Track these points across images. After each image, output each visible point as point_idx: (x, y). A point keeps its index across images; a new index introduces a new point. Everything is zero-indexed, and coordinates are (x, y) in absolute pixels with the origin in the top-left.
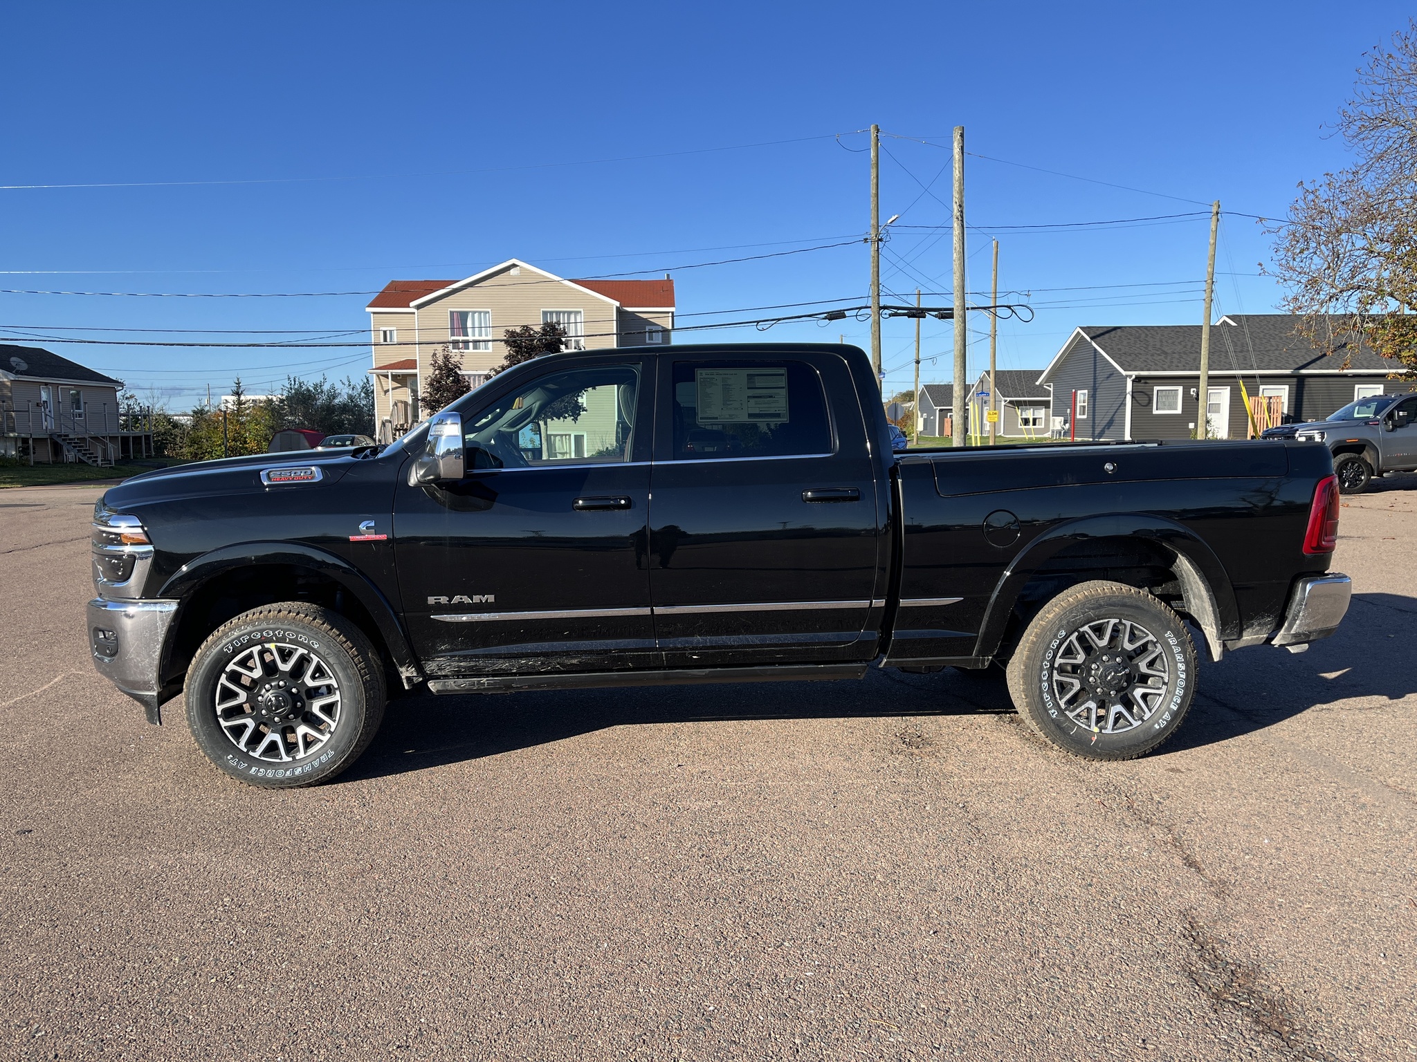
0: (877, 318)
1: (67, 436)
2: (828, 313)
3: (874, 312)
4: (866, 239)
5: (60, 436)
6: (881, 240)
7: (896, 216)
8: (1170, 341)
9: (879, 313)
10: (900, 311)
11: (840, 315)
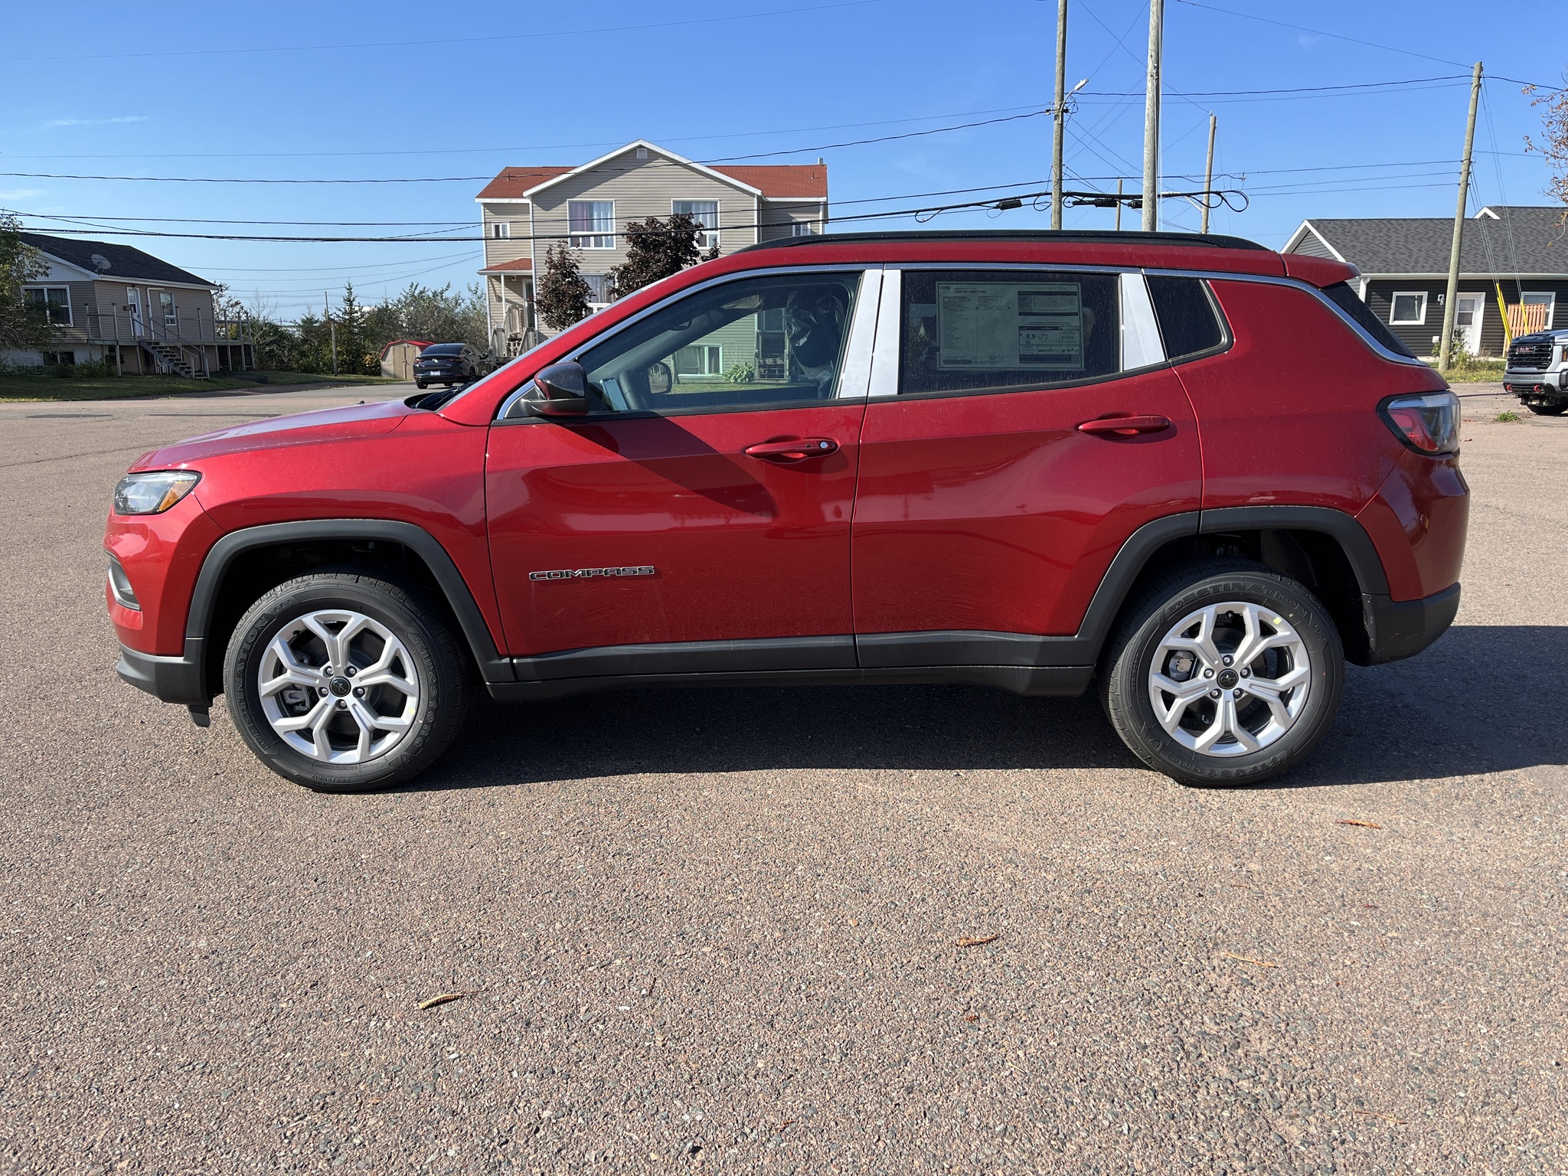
0: (1058, 207)
1: (158, 343)
2: (1001, 200)
3: (1055, 199)
4: (1047, 111)
5: (149, 343)
6: (1067, 111)
7: (1084, 81)
8: (1417, 237)
9: (1060, 201)
10: (1086, 199)
11: (1014, 203)
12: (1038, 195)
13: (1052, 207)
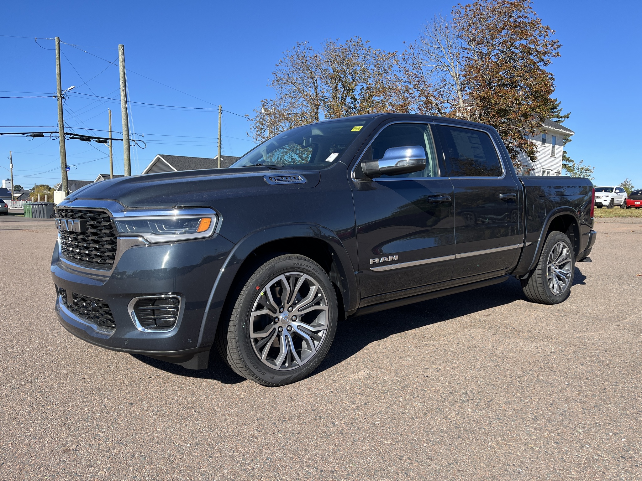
0: (63, 138)
2: (32, 133)
3: (61, 135)
4: (54, 96)
6: (63, 98)
7: (73, 87)
9: (64, 136)
10: (75, 137)
11: (40, 135)
12: (52, 132)
13: (60, 139)
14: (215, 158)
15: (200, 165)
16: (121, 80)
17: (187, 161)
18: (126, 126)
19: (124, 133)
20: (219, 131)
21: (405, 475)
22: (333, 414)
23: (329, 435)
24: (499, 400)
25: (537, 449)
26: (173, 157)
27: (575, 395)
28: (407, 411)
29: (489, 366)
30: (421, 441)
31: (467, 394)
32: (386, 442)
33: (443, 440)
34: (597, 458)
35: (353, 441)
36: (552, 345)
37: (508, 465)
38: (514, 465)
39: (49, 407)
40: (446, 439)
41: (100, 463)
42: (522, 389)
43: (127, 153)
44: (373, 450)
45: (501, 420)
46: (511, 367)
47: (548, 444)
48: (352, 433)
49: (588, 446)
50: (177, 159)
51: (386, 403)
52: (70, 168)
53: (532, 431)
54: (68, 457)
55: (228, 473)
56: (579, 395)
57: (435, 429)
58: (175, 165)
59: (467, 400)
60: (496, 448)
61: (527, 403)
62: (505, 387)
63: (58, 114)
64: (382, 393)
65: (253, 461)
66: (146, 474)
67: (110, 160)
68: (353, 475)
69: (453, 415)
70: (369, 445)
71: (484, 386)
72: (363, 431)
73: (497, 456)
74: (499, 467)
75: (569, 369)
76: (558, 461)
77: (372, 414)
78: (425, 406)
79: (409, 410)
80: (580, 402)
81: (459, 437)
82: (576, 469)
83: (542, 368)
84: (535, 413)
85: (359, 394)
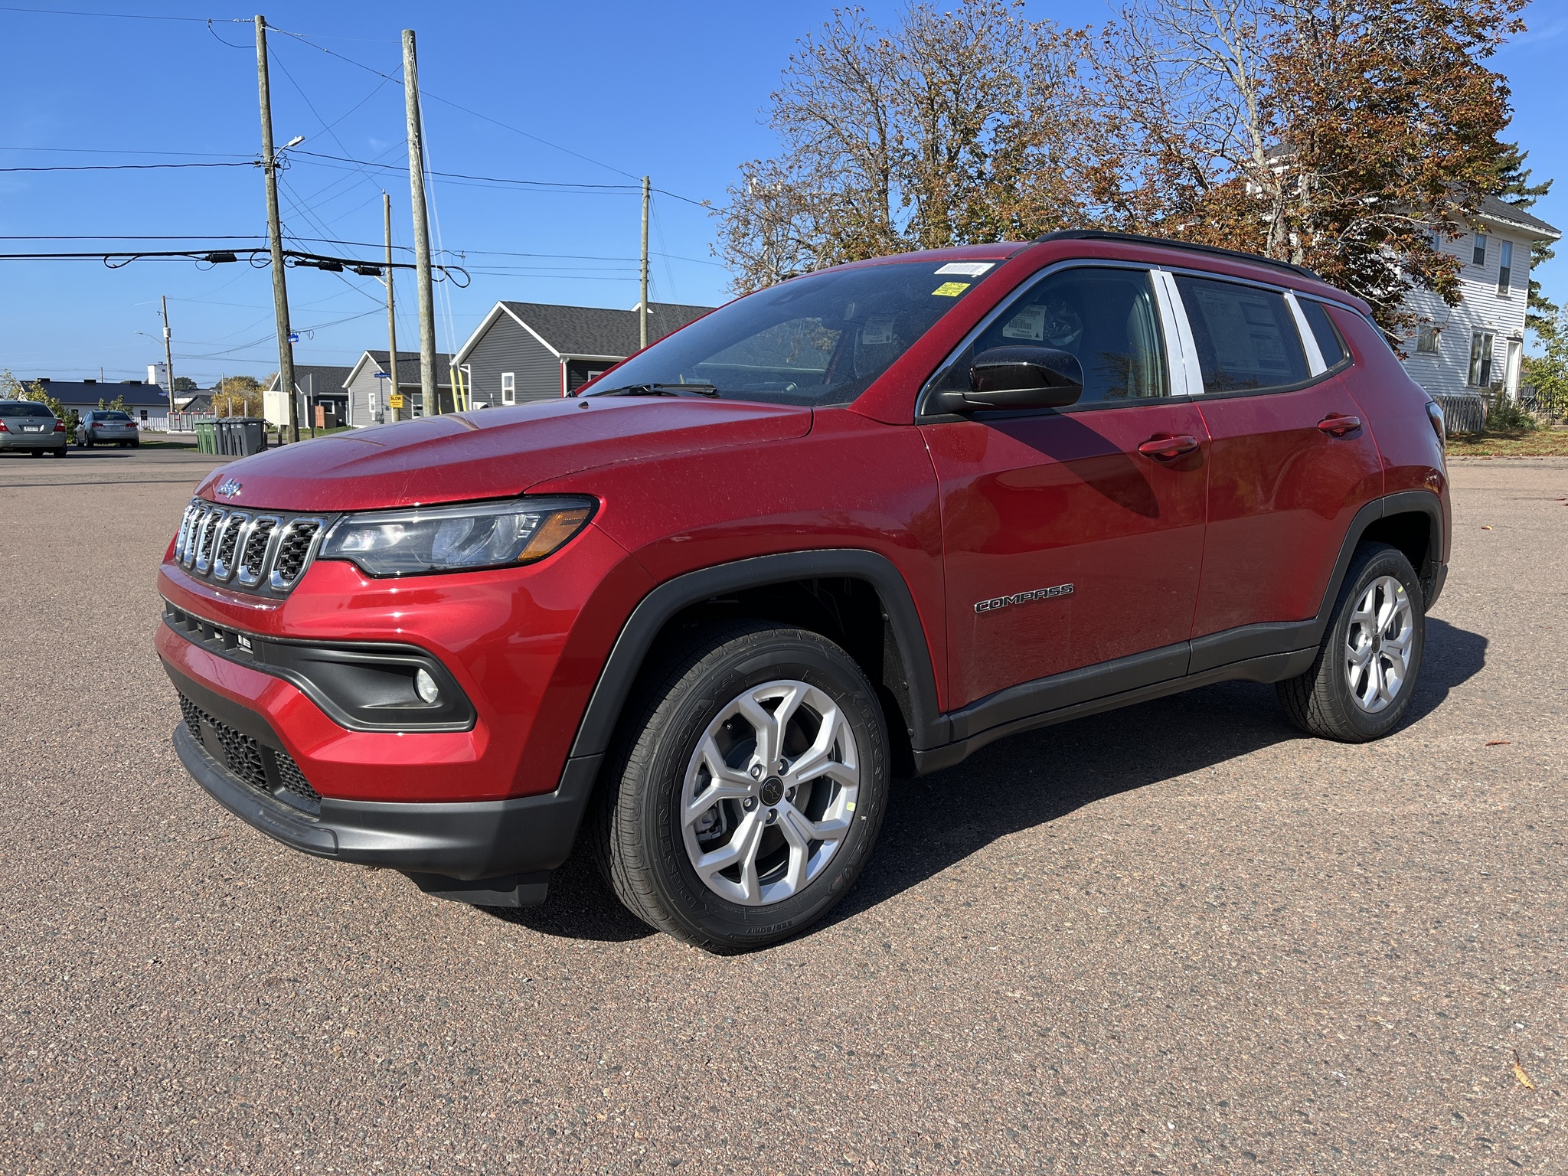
0: (279, 265)
2: (211, 252)
4: (257, 163)
6: (278, 166)
7: (300, 138)
9: (281, 259)
10: (308, 260)
11: (227, 257)
12: (256, 251)
13: (273, 265)
14: (634, 310)
15: (599, 326)
16: (408, 120)
17: (568, 316)
18: (423, 234)
19: (419, 249)
20: (643, 240)
21: (1052, 1072)
22: (888, 925)
23: (873, 973)
24: (1303, 907)
25: (1390, 1027)
26: (534, 307)
27: (1503, 901)
28: (1068, 924)
29: (1285, 824)
30: (1097, 996)
31: (1224, 890)
32: (1010, 994)
33: (1152, 996)
34: (1542, 1055)
35: (932, 988)
36: (1458, 777)
37: (1311, 1061)
38: (1326, 1062)
39: (240, 884)
40: (1159, 994)
41: (346, 1010)
42: (1367, 882)
43: (426, 298)
44: (977, 1011)
45: (1305, 954)
46: (1342, 829)
47: (1419, 1016)
48: (931, 970)
49: (1522, 1027)
50: (543, 311)
51: (1019, 903)
52: (297, 337)
53: (1380, 983)
54: (277, 994)
55: (633, 1046)
56: (1514, 900)
57: (1133, 969)
58: (540, 328)
59: (1223, 904)
60: (1284, 1020)
61: (1376, 916)
62: (1321, 876)
63: (268, 205)
64: (1010, 880)
65: (690, 1023)
66: (448, 1038)
67: (390, 316)
68: (926, 1065)
69: (1181, 939)
70: (970, 999)
71: (1268, 873)
72: (956, 967)
73: (1285, 1040)
74: (1289, 1065)
75: (1495, 838)
76: (1440, 1057)
77: (982, 928)
78: (1115, 913)
79: (1074, 921)
80: (1513, 920)
81: (1192, 991)
82: (1484, 1078)
83: (1423, 833)
84: (1392, 942)
85: (954, 880)
